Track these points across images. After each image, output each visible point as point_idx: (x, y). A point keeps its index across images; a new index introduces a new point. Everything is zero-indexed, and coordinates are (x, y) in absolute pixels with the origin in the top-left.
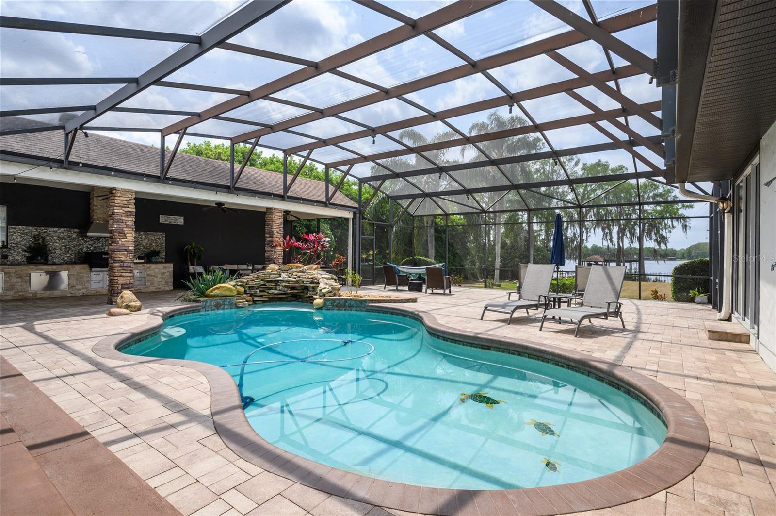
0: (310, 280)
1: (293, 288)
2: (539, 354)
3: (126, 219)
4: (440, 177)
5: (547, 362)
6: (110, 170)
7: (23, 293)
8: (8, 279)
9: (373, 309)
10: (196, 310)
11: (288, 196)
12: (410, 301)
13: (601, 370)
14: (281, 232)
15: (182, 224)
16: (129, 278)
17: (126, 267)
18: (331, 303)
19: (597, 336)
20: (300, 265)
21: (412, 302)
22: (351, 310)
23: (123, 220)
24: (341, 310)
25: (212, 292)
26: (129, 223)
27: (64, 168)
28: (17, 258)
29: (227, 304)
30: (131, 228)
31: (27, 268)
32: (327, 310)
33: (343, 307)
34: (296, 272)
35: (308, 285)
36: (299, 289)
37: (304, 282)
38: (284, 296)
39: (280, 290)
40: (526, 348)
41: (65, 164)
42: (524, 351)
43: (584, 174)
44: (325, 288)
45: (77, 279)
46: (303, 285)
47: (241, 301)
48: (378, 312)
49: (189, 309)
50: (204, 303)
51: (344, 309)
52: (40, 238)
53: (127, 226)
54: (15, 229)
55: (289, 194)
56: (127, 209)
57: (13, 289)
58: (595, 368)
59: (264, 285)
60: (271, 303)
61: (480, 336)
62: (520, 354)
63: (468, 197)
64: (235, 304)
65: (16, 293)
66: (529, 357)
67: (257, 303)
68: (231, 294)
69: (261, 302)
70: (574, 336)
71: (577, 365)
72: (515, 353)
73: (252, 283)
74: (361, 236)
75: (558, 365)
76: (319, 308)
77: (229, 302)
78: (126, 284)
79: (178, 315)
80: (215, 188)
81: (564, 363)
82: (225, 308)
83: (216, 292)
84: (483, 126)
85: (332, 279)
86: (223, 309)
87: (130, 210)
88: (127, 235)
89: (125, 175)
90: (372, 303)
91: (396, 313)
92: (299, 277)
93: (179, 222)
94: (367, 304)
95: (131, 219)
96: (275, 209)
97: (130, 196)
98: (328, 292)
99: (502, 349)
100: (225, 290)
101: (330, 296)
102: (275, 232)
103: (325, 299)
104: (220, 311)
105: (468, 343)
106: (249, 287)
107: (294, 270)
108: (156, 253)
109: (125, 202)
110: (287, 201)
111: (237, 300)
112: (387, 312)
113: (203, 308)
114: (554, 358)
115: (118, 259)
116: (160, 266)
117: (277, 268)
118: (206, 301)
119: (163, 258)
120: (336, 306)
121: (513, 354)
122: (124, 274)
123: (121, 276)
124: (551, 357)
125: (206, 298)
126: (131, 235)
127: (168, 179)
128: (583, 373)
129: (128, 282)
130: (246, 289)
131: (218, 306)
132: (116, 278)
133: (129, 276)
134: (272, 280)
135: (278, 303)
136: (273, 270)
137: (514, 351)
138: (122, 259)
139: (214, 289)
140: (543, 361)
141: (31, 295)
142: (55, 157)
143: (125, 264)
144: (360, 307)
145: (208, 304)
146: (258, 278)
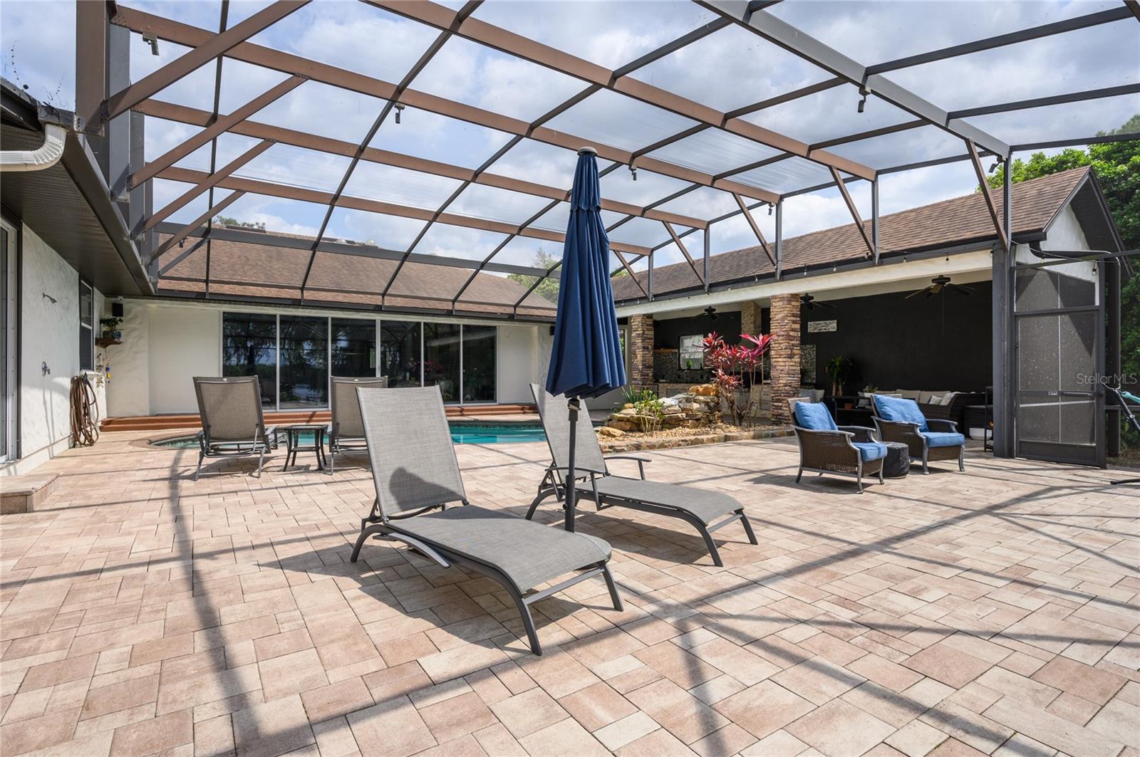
15: (835, 329)
80: (686, 293)
93: (832, 328)
108: (806, 372)
119: (814, 379)
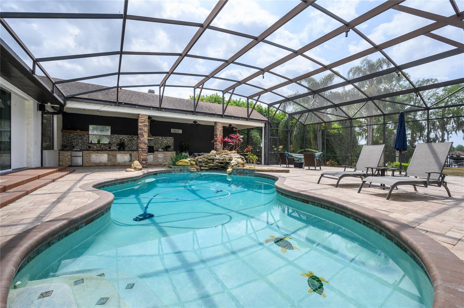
0: (228, 159)
1: (221, 163)
2: (342, 210)
3: (144, 128)
4: (313, 97)
5: (349, 217)
6: (136, 105)
7: (114, 163)
8: (109, 157)
9: (258, 175)
10: (169, 172)
11: (224, 115)
12: (284, 171)
13: (388, 229)
14: (221, 134)
15: (181, 133)
16: (145, 156)
17: (144, 151)
18: (236, 171)
19: (412, 201)
20: (227, 151)
21: (285, 172)
22: (247, 175)
23: (143, 129)
24: (242, 175)
25: (178, 163)
26: (146, 130)
27: (117, 106)
28: (114, 148)
29: (185, 170)
30: (146, 132)
31: (116, 152)
32: (234, 175)
33: (242, 174)
34: (224, 154)
35: (228, 161)
36: (224, 163)
37: (227, 160)
38: (217, 167)
39: (215, 164)
40: (332, 203)
41: (117, 104)
42: (331, 206)
43: (445, 94)
44: (234, 163)
45: (135, 157)
46: (226, 161)
47: (193, 168)
48: (261, 177)
49: (165, 171)
50: (174, 169)
51: (243, 175)
52: (122, 140)
53: (145, 132)
54: (113, 136)
55: (225, 114)
56: (144, 124)
57: (111, 161)
58: (384, 227)
59: (207, 161)
60: (211, 171)
61: (301, 193)
62: (329, 208)
63: (336, 110)
64: (190, 170)
65: (112, 163)
66: (335, 212)
67: (203, 170)
68: (187, 165)
69: (205, 170)
70: (386, 199)
71: (370, 222)
72: (326, 207)
73: (200, 160)
74: (269, 137)
75: (357, 221)
76: (230, 174)
77: (186, 169)
78: (144, 159)
79: (159, 173)
80: (185, 112)
81: (361, 220)
82: (185, 172)
83: (180, 163)
84: (358, 69)
85: (241, 158)
86: (184, 172)
87: (145, 124)
88: (145, 136)
89: (143, 108)
90: (258, 172)
91: (270, 178)
92: (225, 157)
93: (180, 132)
94: (255, 172)
95: (146, 128)
96: (218, 122)
97: (146, 117)
98: (235, 165)
99: (317, 203)
100: (184, 162)
101: (236, 167)
102: (218, 134)
103: (233, 169)
104: (182, 173)
105: (294, 197)
106: (199, 162)
107: (223, 153)
108: (169, 147)
109: (144, 120)
110: (224, 118)
111: (191, 168)
112: (265, 177)
113: (173, 171)
114: (353, 214)
115: (140, 147)
116: (170, 153)
117: (215, 153)
118: (175, 168)
119: (173, 149)
120: (239, 173)
121: (324, 208)
122: (143, 154)
123: (142, 155)
124: (350, 213)
125: (175, 166)
126: (146, 136)
127: (162, 108)
128: (376, 230)
129: (145, 158)
130: (197, 163)
131: (181, 171)
132: (140, 156)
133: (145, 155)
134: (211, 159)
135: (215, 171)
136: (213, 153)
137: (325, 206)
138: (142, 147)
139: (179, 162)
140: (346, 216)
141: (117, 164)
142: (113, 101)
143: (144, 150)
144: (251, 174)
145: (176, 169)
146: (204, 157)
